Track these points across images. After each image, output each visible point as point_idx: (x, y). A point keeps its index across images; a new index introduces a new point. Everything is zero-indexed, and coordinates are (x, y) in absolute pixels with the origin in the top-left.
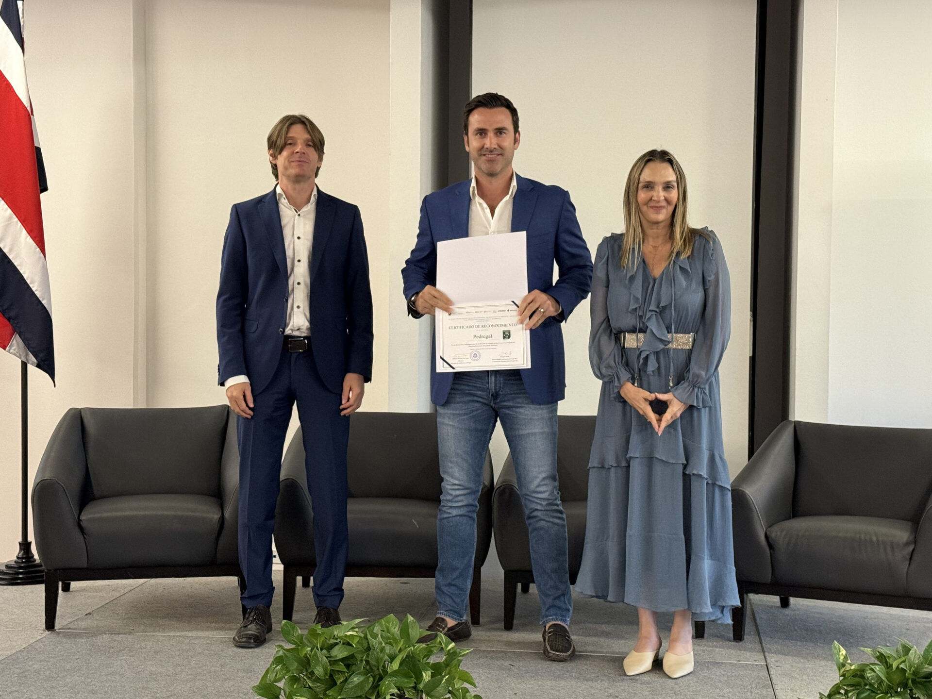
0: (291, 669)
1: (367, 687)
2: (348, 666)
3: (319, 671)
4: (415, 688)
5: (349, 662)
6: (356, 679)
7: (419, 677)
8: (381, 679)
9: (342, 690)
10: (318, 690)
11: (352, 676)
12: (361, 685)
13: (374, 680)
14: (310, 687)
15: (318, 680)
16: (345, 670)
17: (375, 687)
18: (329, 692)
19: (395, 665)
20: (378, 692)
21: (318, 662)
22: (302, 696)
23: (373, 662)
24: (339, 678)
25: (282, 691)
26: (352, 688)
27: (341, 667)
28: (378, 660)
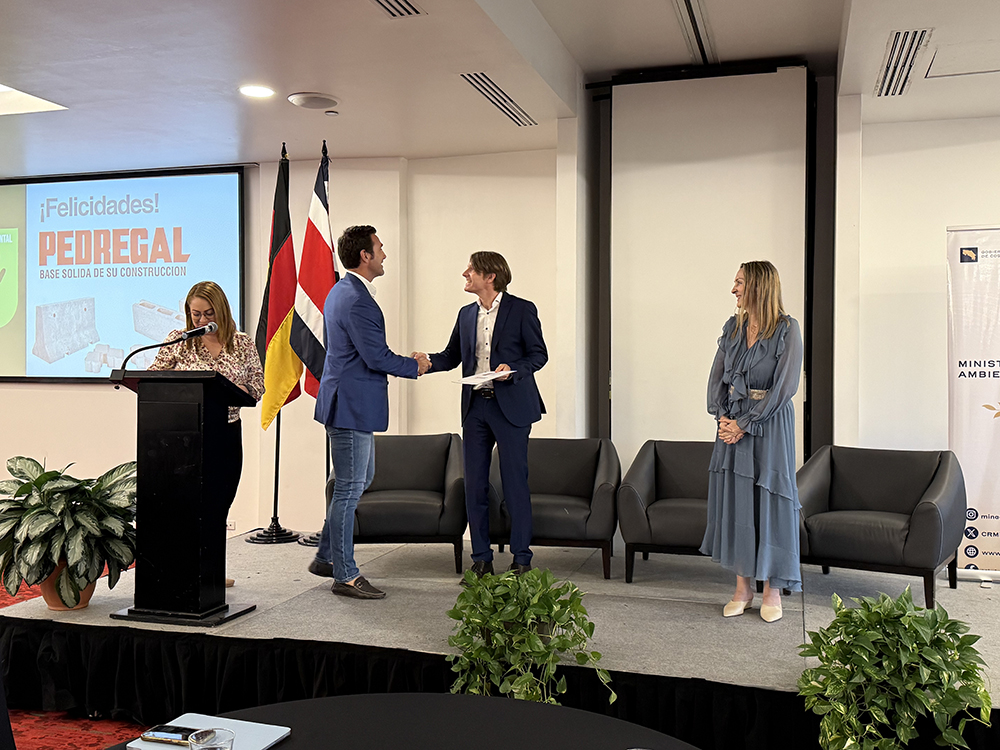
1: (517, 614)
2: (505, 600)
3: (486, 603)
4: (548, 615)
5: (506, 597)
6: (510, 609)
7: (551, 608)
8: (526, 608)
9: (501, 615)
11: (507, 607)
12: (512, 612)
13: (521, 609)
15: (486, 608)
16: (503, 602)
17: (522, 614)
19: (535, 600)
21: (486, 597)
23: (521, 598)
24: (499, 608)
26: (507, 614)
27: (501, 600)
28: (523, 597)
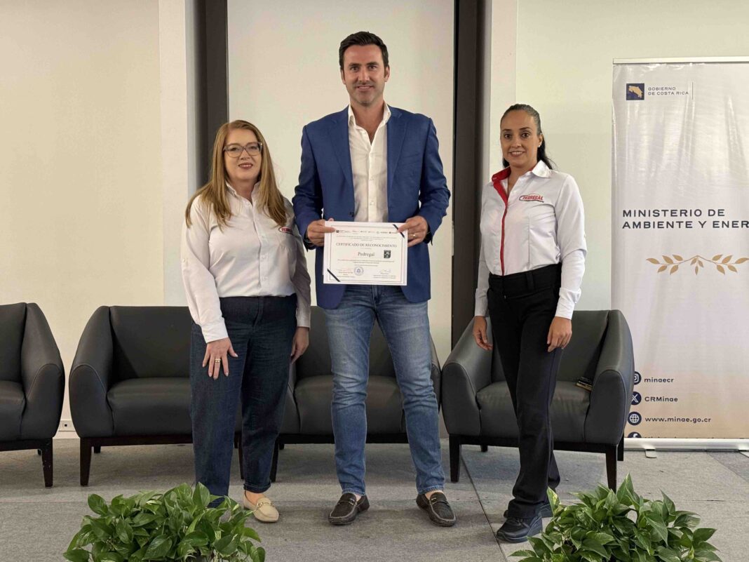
0: (99, 536)
1: (168, 549)
2: (149, 531)
3: (124, 537)
4: (208, 546)
5: (149, 528)
6: (157, 543)
7: (212, 536)
8: (179, 541)
9: (145, 552)
10: (123, 553)
11: (154, 540)
12: (161, 547)
13: (173, 543)
14: (115, 551)
15: (122, 544)
16: (147, 535)
17: (174, 548)
18: (133, 555)
19: (192, 529)
20: (177, 553)
21: (122, 529)
22: (109, 559)
23: (172, 527)
24: (142, 542)
25: (91, 555)
26: (154, 551)
27: (144, 533)
28: (176, 525)
